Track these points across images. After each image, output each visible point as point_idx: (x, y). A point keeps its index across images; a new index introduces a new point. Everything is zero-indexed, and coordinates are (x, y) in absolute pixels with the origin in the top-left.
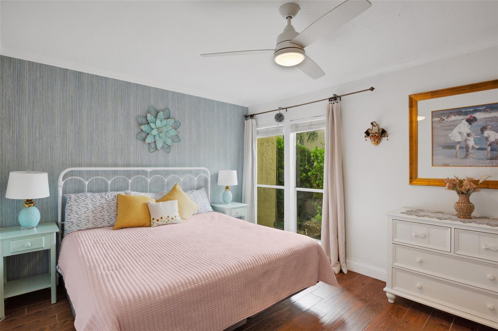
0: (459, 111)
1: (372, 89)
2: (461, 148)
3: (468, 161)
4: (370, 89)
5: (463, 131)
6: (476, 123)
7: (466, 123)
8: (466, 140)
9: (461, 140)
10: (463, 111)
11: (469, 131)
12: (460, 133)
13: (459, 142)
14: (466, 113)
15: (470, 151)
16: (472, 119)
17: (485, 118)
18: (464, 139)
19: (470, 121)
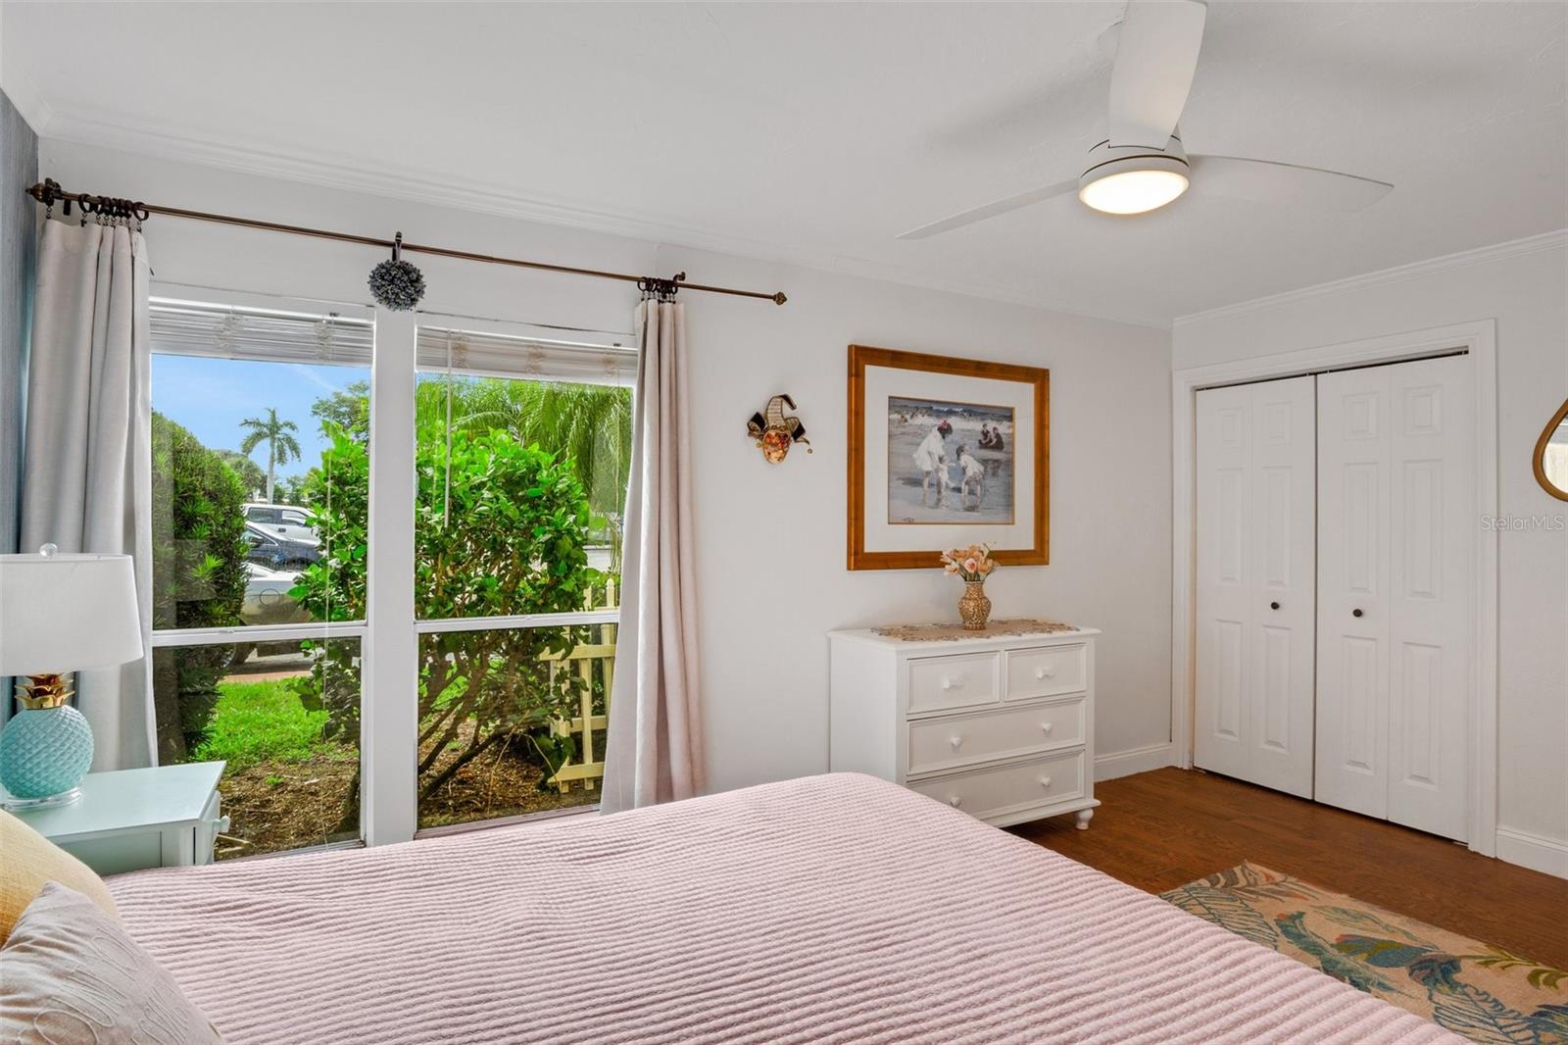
0: (929, 407)
1: (780, 298)
2: (931, 485)
3: (941, 513)
4: (773, 298)
5: (934, 451)
6: (950, 436)
7: (938, 433)
8: (937, 470)
9: (930, 469)
10: (935, 408)
11: (942, 453)
12: (930, 453)
13: (928, 473)
14: (938, 414)
15: (944, 493)
16: (946, 427)
17: (962, 430)
18: (935, 467)
19: (945, 431)
